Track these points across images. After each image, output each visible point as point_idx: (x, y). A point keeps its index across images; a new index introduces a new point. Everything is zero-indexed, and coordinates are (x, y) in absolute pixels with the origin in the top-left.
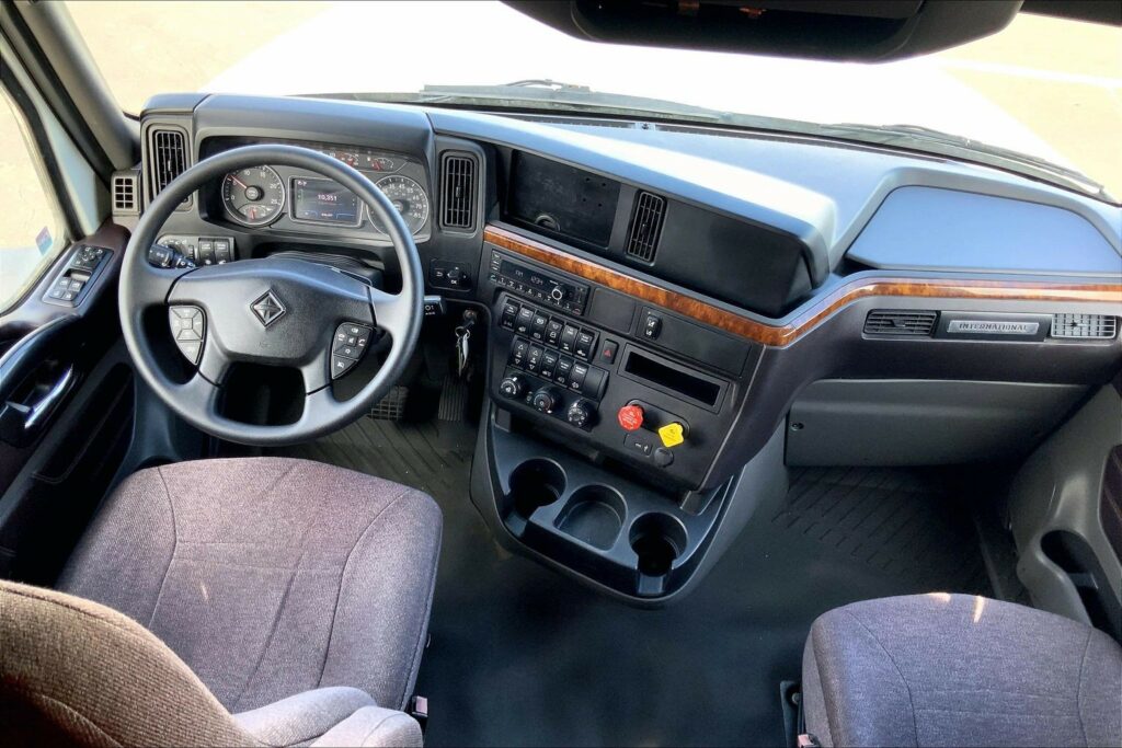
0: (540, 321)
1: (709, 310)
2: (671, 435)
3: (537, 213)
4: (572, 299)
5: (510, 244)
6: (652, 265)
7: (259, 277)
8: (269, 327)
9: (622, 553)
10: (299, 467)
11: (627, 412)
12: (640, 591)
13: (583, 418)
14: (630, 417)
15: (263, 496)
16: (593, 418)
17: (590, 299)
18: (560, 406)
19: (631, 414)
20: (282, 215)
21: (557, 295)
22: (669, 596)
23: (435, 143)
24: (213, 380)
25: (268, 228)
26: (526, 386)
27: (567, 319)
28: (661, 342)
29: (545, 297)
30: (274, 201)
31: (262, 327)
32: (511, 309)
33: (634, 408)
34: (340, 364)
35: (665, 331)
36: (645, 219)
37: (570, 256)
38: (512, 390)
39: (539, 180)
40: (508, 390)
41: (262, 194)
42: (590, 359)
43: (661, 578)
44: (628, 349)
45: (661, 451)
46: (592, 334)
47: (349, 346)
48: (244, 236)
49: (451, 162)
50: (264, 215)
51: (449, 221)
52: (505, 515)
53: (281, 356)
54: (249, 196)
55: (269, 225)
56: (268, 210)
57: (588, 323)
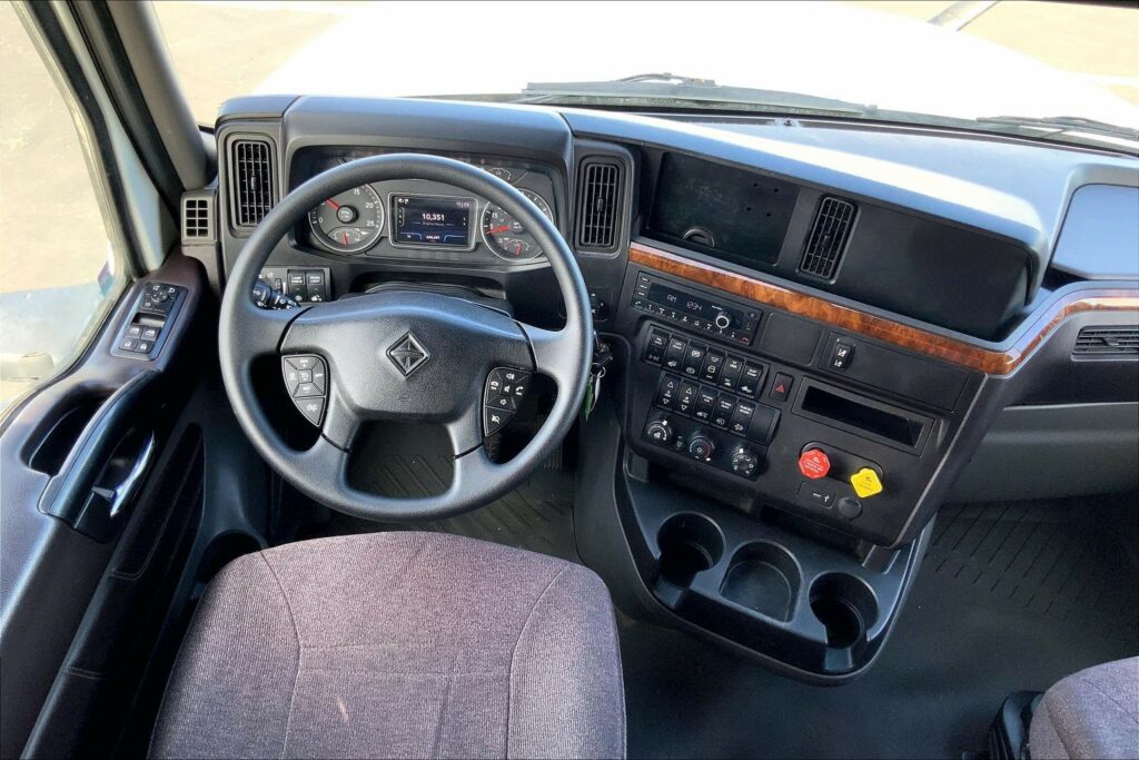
0: (696, 354)
1: (915, 335)
2: (866, 483)
3: (687, 228)
4: (738, 327)
5: (662, 261)
6: (833, 282)
8: (411, 377)
9: (806, 624)
11: (811, 458)
12: (828, 667)
13: (751, 466)
14: (814, 464)
15: (396, 582)
16: (762, 467)
17: (761, 326)
18: (721, 454)
19: (816, 459)
20: (381, 239)
21: (722, 322)
22: (859, 671)
23: (577, 148)
24: (341, 444)
25: (364, 255)
26: (677, 430)
27: (726, 350)
28: (849, 373)
29: (703, 325)
30: (370, 223)
31: (402, 378)
32: (659, 341)
33: (813, 452)
34: (494, 419)
35: (856, 363)
36: (826, 228)
37: (737, 277)
38: (662, 435)
39: (692, 188)
40: (657, 435)
41: (356, 215)
42: (756, 397)
43: (849, 650)
44: (804, 384)
45: (848, 502)
46: (760, 367)
47: (505, 395)
48: (343, 266)
49: (592, 169)
50: (358, 240)
51: (586, 240)
52: (652, 583)
53: (425, 412)
54: (342, 217)
55: (365, 252)
56: (364, 233)
57: (755, 355)
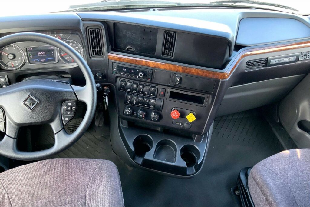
0: (135, 86)
1: (198, 71)
2: (191, 118)
3: (126, 47)
4: (146, 76)
5: (119, 59)
6: (173, 58)
7: (24, 90)
8: (33, 110)
9: (180, 162)
10: (55, 161)
11: (174, 113)
12: (188, 174)
13: (157, 118)
14: (175, 115)
15: (44, 177)
16: (160, 117)
17: (153, 75)
18: (148, 116)
19: (175, 113)
20: (25, 63)
21: (141, 75)
22: (197, 173)
23: (83, 24)
24: (13, 136)
25: (20, 69)
26: (134, 110)
27: (144, 83)
28: (181, 85)
29: (136, 77)
31: (30, 111)
32: (123, 83)
33: (174, 111)
34: (66, 119)
35: (183, 82)
36: (168, 41)
37: (143, 60)
38: (129, 113)
39: (125, 33)
40: (127, 113)
41: (15, 57)
42: (156, 96)
43: (194, 167)
44: (169, 90)
45: (187, 124)
46: (155, 87)
47: (68, 111)
48: (11, 75)
49: (91, 31)
50: (17, 64)
51: (94, 54)
52: (133, 158)
53: (41, 121)
54: (9, 58)
55: (20, 68)
56: (19, 62)
57: (153, 83)
